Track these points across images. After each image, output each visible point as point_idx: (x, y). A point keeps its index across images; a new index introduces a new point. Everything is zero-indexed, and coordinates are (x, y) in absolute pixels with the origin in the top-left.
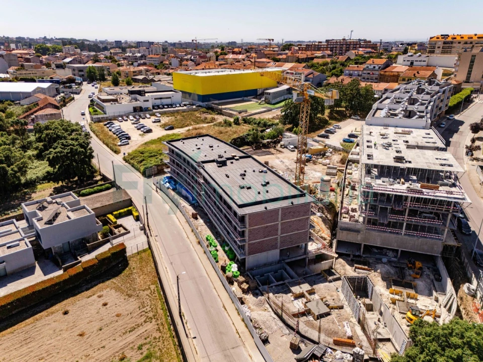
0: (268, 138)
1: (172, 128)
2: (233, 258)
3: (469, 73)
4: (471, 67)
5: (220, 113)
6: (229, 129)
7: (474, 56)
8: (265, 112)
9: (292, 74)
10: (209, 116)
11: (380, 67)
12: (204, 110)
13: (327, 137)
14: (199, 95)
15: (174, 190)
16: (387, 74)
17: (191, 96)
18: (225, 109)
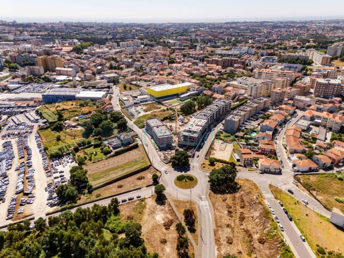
1: (147, 111)
2: (158, 146)
4: (251, 91)
5: (163, 105)
6: (164, 113)
7: (252, 87)
8: (178, 105)
10: (159, 106)
12: (158, 103)
13: (191, 117)
14: (156, 97)
15: (147, 132)
16: (224, 90)
17: (154, 97)
18: (166, 103)
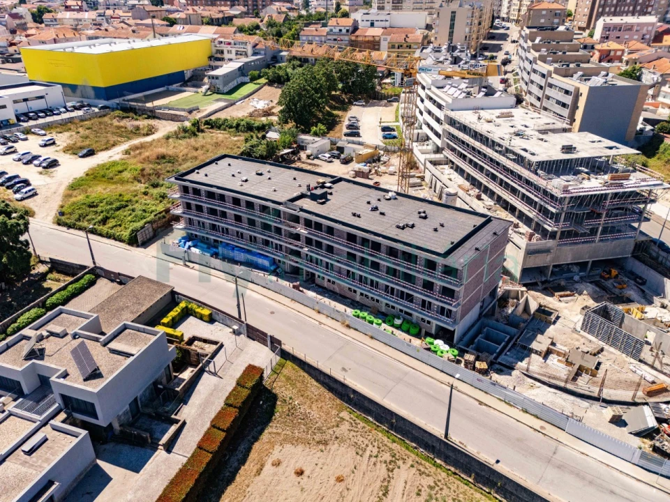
0: (284, 148)
1: (91, 153)
3: (451, 34)
4: (452, 26)
5: (152, 114)
7: (454, 12)
8: (226, 107)
9: (229, 44)
11: (348, 31)
12: (118, 113)
13: (358, 135)
14: (95, 88)
15: (216, 255)
16: (360, 39)
17: (78, 92)
